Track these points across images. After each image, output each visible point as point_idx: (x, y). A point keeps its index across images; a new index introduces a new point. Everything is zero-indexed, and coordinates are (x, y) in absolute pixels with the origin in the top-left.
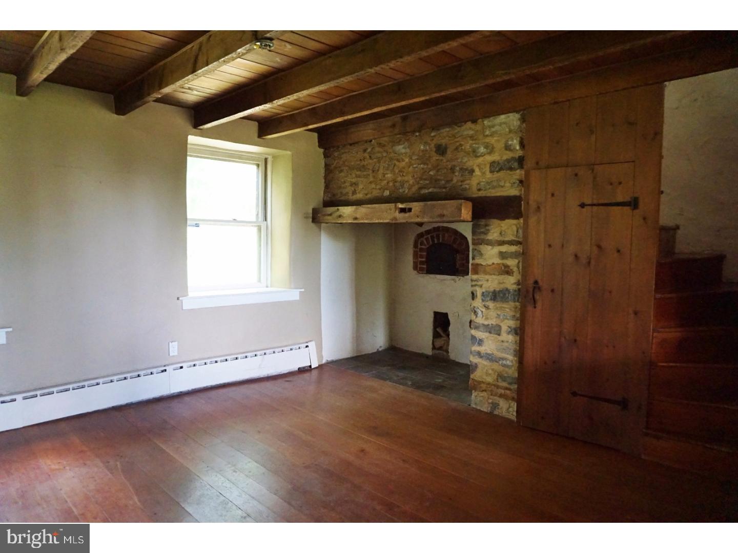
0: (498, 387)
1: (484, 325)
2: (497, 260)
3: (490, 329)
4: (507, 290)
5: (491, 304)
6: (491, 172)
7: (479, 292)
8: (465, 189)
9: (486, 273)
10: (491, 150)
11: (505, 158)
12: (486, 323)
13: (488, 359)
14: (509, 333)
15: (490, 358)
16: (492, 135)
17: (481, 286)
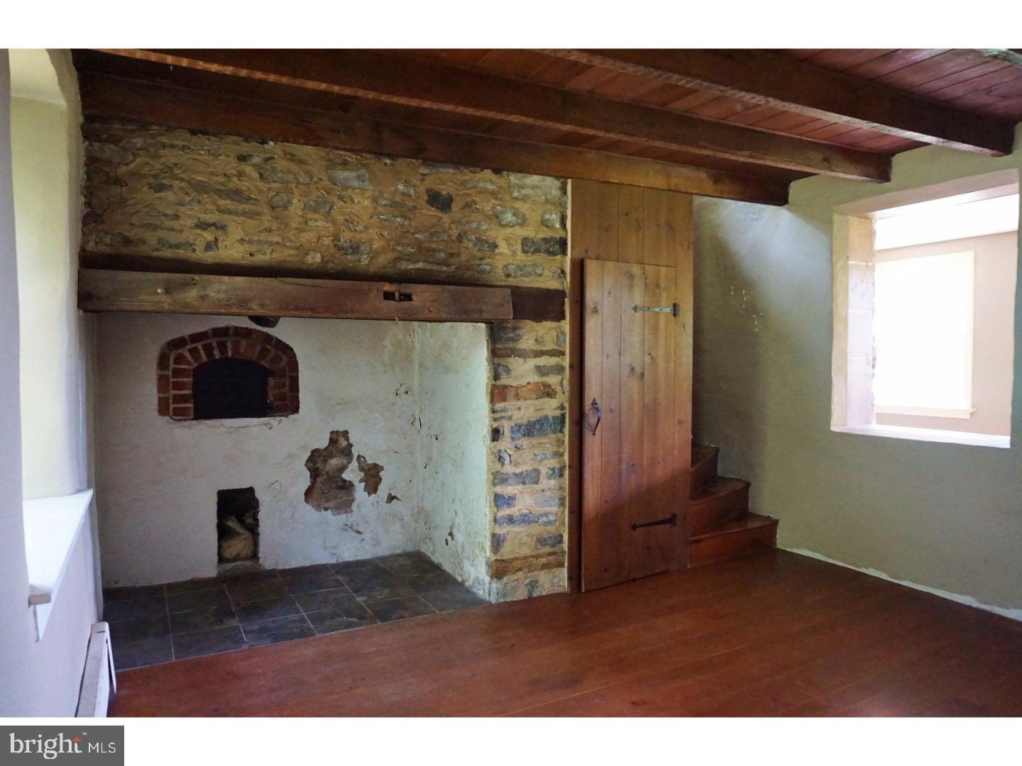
0: (538, 556)
1: (515, 474)
2: (535, 378)
3: (522, 478)
4: (546, 417)
5: (524, 442)
6: (524, 251)
7: (506, 427)
8: (482, 272)
9: (517, 397)
10: (523, 221)
11: (541, 235)
12: (518, 471)
13: (524, 521)
14: (549, 478)
15: (526, 519)
16: (524, 199)
17: (510, 418)
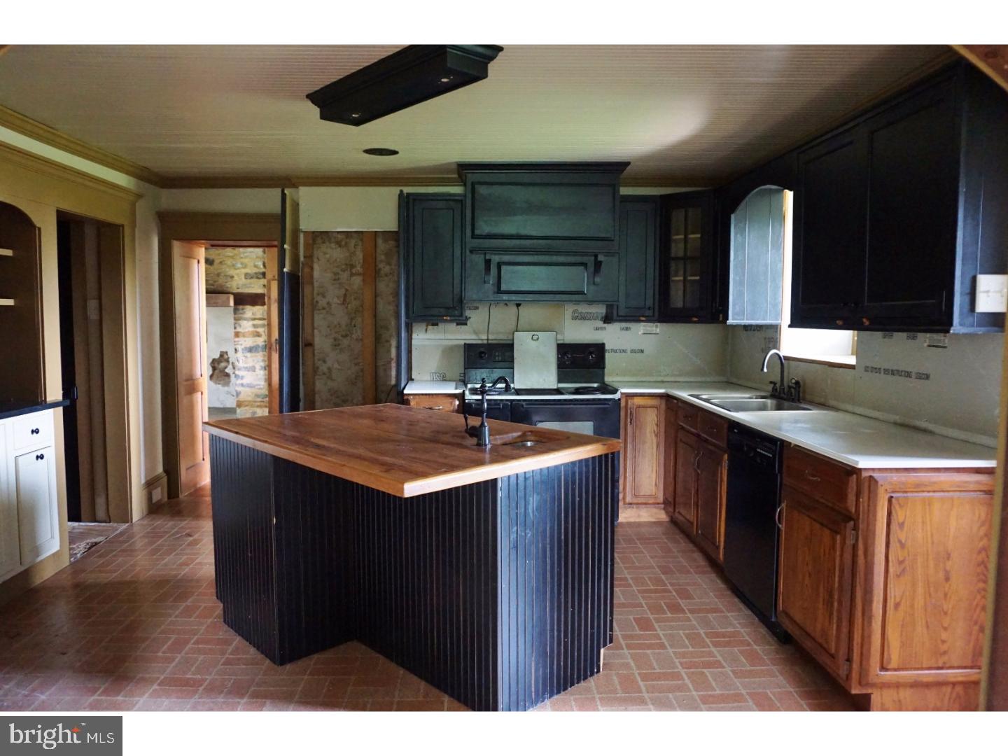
0: (255, 402)
1: (244, 367)
2: (251, 329)
3: (247, 369)
4: (258, 346)
5: (249, 355)
6: (246, 278)
7: (240, 348)
8: (227, 288)
9: (244, 336)
10: (245, 266)
11: (254, 271)
12: (246, 366)
13: (248, 386)
14: (260, 370)
15: (250, 386)
16: (246, 257)
17: (241, 345)
